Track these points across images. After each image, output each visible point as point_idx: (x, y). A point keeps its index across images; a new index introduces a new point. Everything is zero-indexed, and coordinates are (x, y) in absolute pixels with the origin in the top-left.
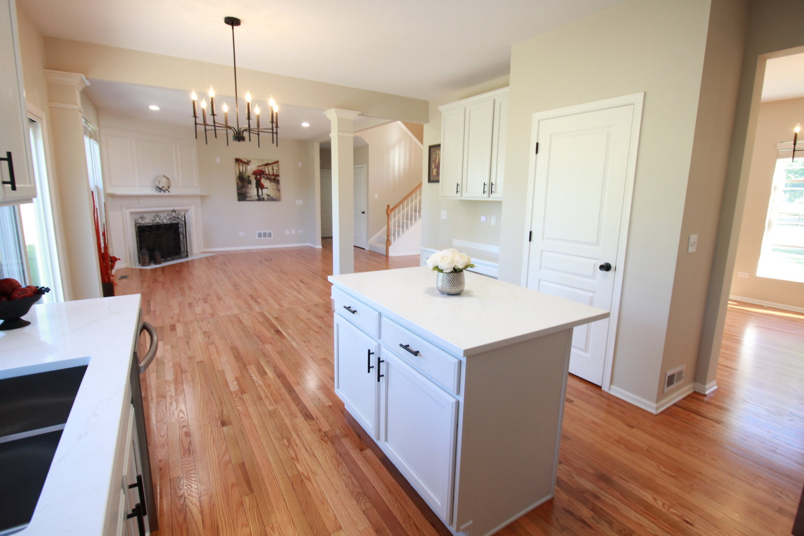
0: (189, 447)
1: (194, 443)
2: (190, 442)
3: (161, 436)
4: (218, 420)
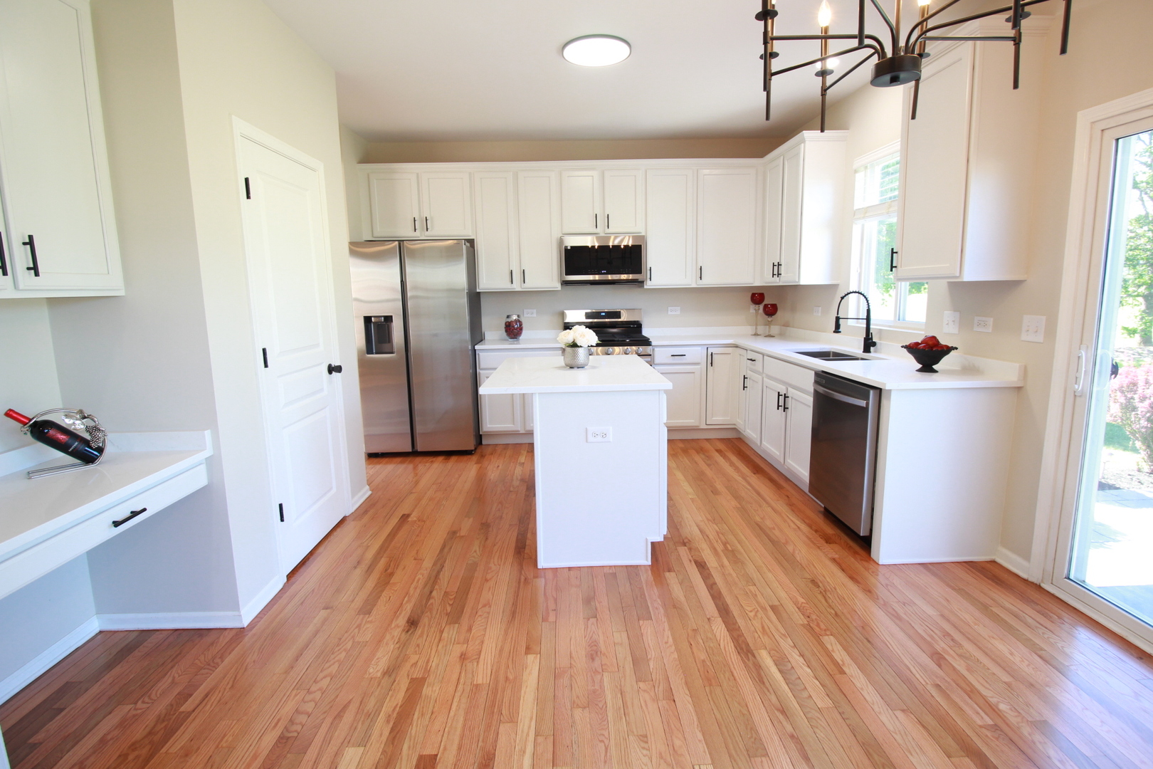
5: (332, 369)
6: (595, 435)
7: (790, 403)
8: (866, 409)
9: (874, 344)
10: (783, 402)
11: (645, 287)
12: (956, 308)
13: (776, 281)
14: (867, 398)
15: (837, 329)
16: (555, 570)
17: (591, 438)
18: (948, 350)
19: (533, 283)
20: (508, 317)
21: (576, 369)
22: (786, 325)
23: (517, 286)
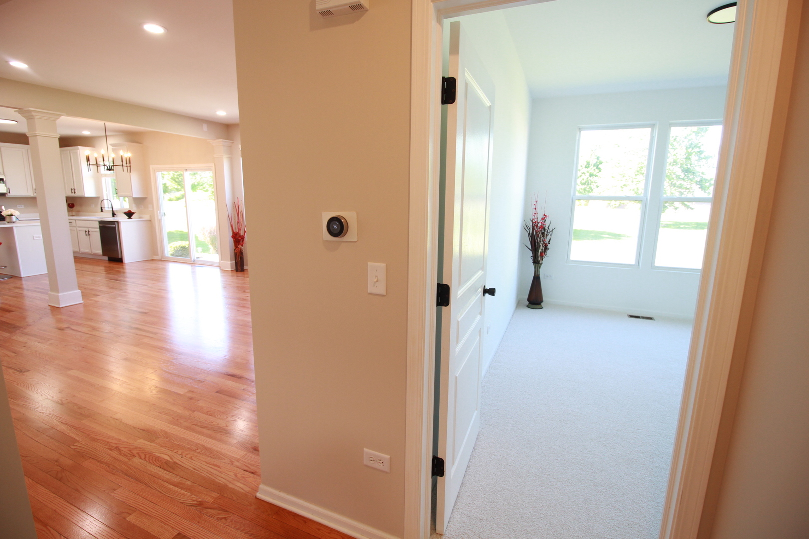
6: (37, 237)
7: (91, 233)
8: (115, 227)
9: (115, 214)
10: (88, 233)
11: (7, 196)
12: (135, 203)
13: (74, 195)
14: (115, 224)
15: (102, 210)
17: (35, 238)
18: (134, 213)
22: (79, 211)
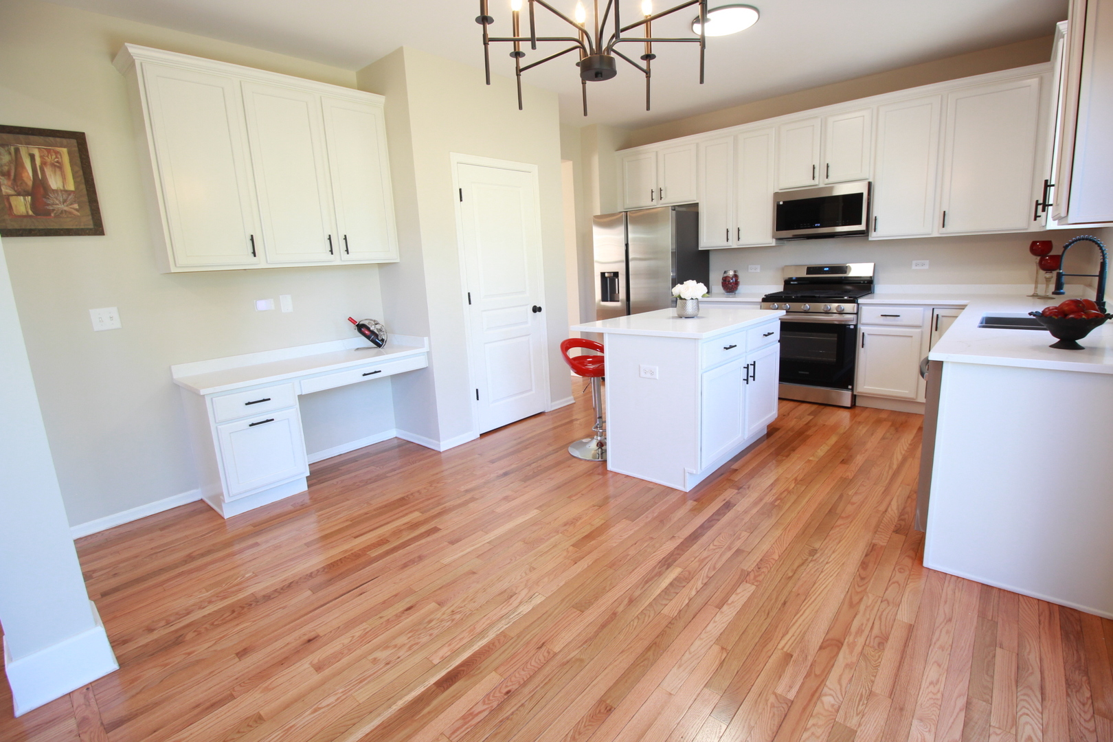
0: (871, 552)
1: (863, 553)
2: (866, 556)
3: (899, 585)
4: (816, 560)
5: (536, 309)
11: (870, 239)
16: (616, 474)
17: (643, 374)
19: (748, 240)
20: (725, 272)
21: (683, 318)
23: (733, 244)
